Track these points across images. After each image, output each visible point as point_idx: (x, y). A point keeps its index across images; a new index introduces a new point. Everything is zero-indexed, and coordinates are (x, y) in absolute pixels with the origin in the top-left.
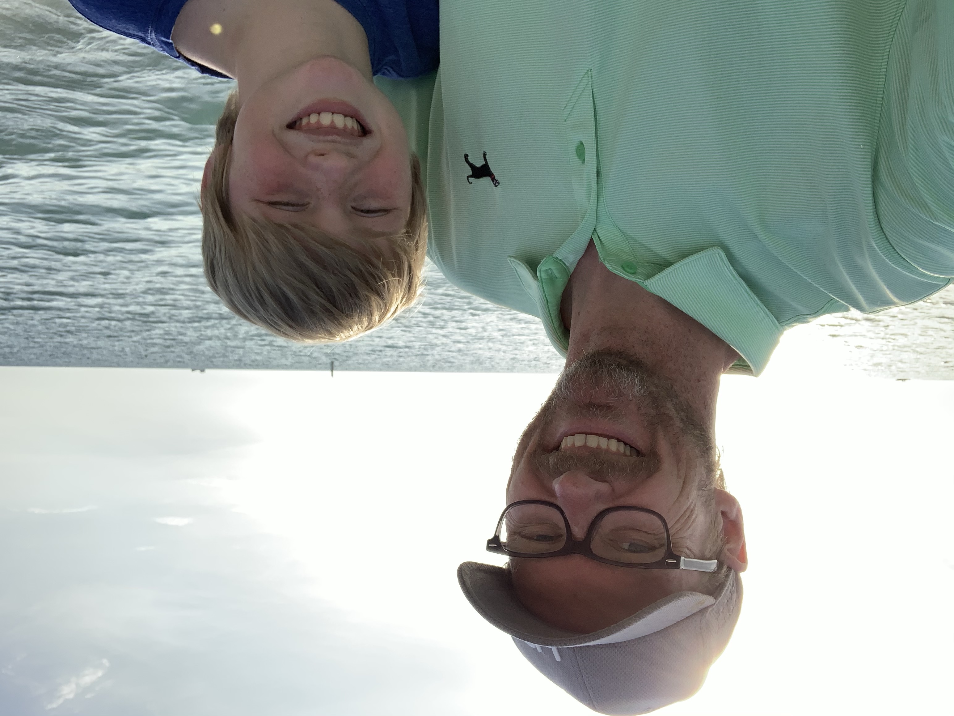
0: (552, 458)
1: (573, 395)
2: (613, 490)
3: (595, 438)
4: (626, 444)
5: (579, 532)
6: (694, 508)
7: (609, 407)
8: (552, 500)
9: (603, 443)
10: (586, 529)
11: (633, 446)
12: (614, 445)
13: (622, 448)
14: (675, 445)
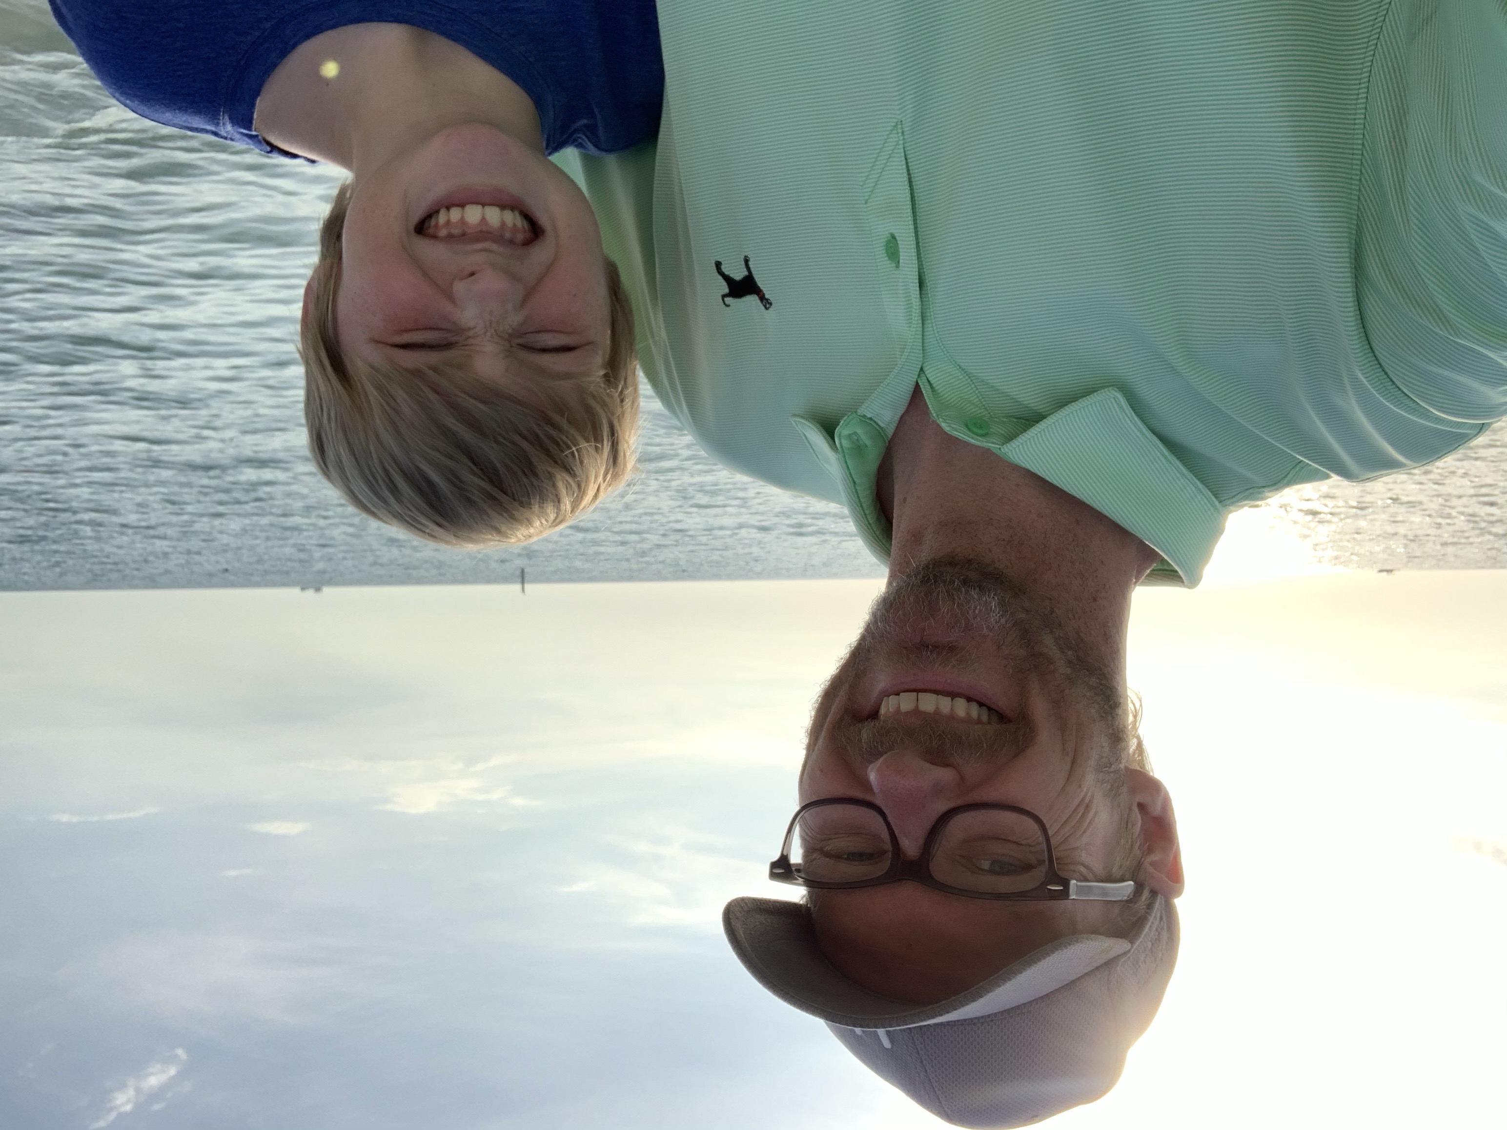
0: (866, 732)
1: (895, 631)
2: (962, 778)
3: (933, 696)
4: (981, 704)
5: (911, 846)
6: (1091, 801)
7: (952, 649)
8: (868, 797)
9: (945, 704)
10: (921, 842)
11: (993, 706)
12: (961, 707)
13: (975, 710)
14: (1058, 703)
